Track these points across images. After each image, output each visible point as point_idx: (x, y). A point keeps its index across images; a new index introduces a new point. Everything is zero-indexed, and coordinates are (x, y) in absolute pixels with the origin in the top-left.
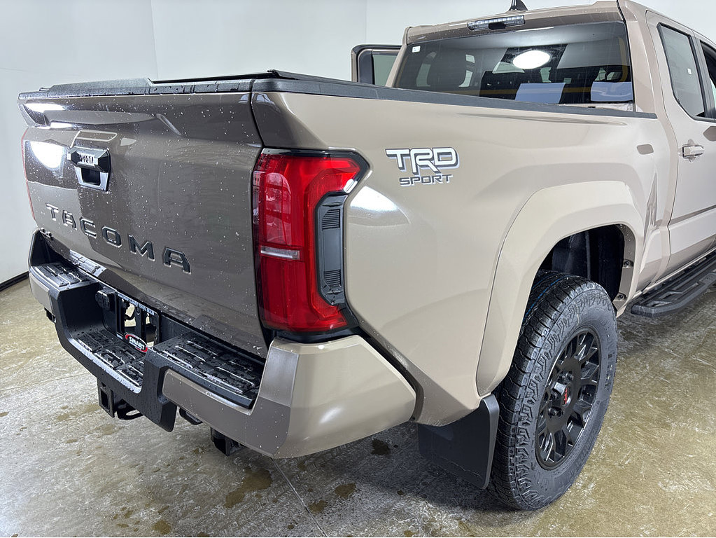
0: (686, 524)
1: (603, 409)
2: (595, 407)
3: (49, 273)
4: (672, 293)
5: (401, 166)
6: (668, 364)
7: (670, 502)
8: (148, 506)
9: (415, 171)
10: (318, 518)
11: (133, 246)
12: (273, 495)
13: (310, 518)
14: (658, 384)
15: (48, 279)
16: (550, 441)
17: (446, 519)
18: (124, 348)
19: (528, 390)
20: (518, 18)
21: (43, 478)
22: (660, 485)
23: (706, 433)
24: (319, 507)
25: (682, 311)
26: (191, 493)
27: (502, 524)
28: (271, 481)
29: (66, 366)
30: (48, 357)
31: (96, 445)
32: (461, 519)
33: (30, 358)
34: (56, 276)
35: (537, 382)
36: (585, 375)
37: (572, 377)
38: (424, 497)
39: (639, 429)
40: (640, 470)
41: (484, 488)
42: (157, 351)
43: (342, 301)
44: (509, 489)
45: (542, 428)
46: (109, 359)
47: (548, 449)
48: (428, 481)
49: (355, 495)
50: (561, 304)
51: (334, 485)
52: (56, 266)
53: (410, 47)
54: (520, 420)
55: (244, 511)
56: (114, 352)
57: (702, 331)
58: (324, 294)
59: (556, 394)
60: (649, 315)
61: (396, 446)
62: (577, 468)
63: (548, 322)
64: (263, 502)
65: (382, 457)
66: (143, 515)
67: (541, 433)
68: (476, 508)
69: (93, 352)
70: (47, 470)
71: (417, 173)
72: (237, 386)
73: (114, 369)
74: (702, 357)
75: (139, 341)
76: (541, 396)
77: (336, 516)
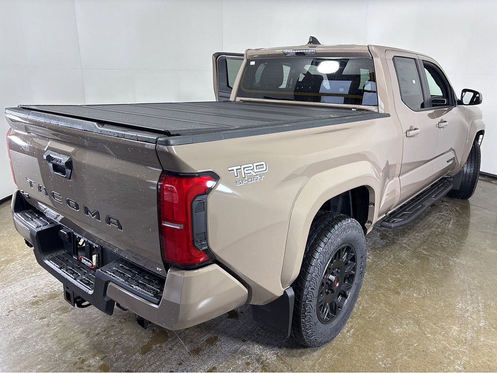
0: (402, 351)
1: (359, 286)
2: (354, 286)
3: (27, 218)
4: (405, 213)
5: (236, 175)
6: (404, 254)
7: (394, 338)
8: (94, 356)
9: (244, 176)
10: (196, 358)
11: (87, 211)
12: (169, 346)
13: (192, 358)
14: (397, 267)
15: (27, 222)
16: (327, 308)
17: (270, 355)
18: (79, 265)
19: (311, 282)
20: (312, 51)
21: (28, 342)
22: (390, 329)
23: (420, 297)
24: (196, 352)
25: (416, 219)
26: (120, 347)
27: (300, 355)
28: (168, 337)
29: (32, 269)
30: (19, 263)
31: (58, 320)
32: (277, 354)
33: (8, 263)
34: (32, 220)
35: (316, 278)
36: (347, 269)
37: (339, 271)
38: (258, 342)
39: (382, 296)
40: (380, 320)
41: (288, 337)
42: (103, 271)
43: (206, 248)
44: (303, 337)
45: (321, 302)
46: (71, 273)
47: (326, 313)
48: (260, 333)
49: (218, 343)
50: (330, 233)
51: (205, 338)
52: (31, 213)
53: (248, 61)
54: (307, 299)
55: (153, 356)
56: (73, 268)
57: (427, 232)
58: (196, 245)
59: (329, 282)
60: (390, 228)
61: (242, 313)
62: (344, 321)
63: (322, 245)
64: (164, 350)
65: (233, 320)
66: (92, 361)
67: (321, 304)
68: (287, 347)
69: (60, 268)
70: (29, 337)
71: (245, 178)
72: (150, 292)
73: (75, 279)
74: (424, 249)
75: (88, 261)
76: (319, 284)
77: (206, 356)
